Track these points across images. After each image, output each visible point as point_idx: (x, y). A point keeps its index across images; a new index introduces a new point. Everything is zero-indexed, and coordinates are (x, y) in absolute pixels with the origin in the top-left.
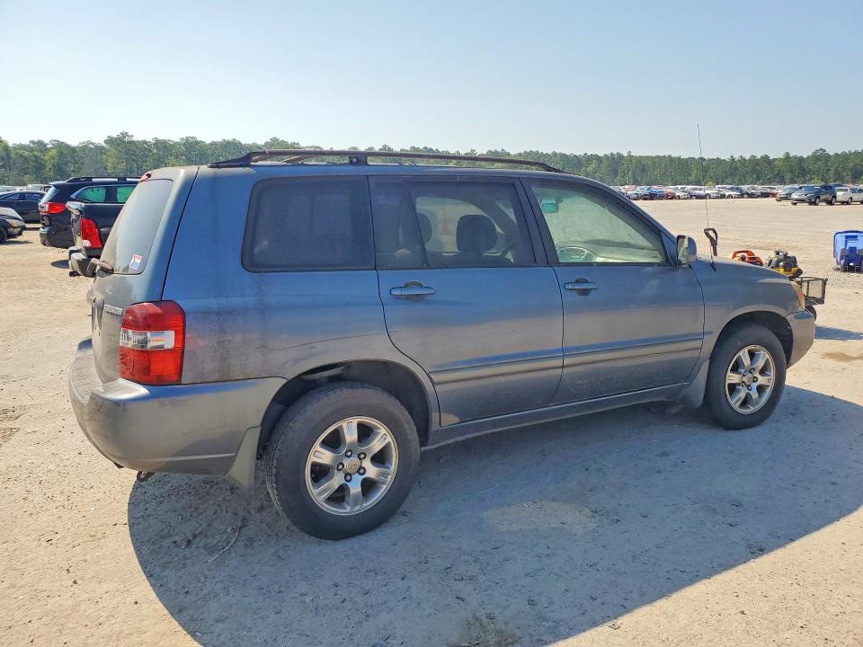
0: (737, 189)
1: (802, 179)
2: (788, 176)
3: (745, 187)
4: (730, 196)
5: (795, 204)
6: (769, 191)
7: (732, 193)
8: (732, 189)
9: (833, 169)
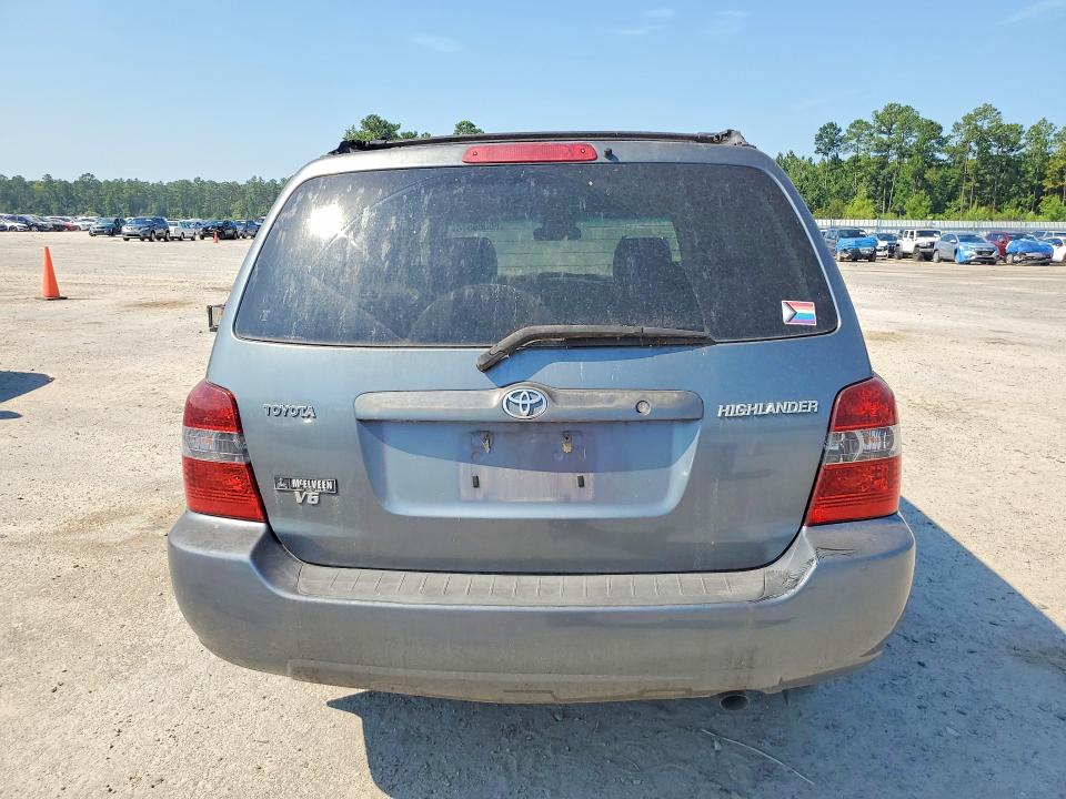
0: (20, 219)
1: (73, 210)
2: (54, 206)
3: (30, 217)
4: (12, 229)
5: (127, 240)
6: (62, 223)
7: (16, 225)
8: (13, 219)
9: (108, 199)
